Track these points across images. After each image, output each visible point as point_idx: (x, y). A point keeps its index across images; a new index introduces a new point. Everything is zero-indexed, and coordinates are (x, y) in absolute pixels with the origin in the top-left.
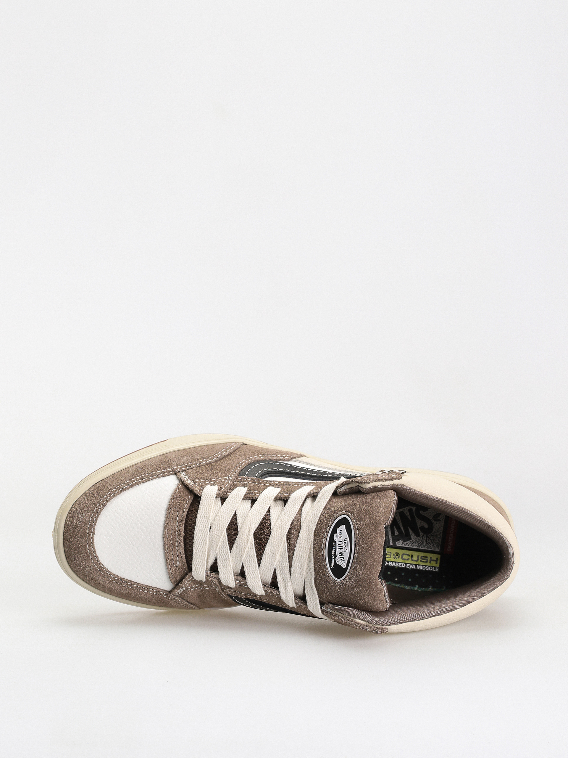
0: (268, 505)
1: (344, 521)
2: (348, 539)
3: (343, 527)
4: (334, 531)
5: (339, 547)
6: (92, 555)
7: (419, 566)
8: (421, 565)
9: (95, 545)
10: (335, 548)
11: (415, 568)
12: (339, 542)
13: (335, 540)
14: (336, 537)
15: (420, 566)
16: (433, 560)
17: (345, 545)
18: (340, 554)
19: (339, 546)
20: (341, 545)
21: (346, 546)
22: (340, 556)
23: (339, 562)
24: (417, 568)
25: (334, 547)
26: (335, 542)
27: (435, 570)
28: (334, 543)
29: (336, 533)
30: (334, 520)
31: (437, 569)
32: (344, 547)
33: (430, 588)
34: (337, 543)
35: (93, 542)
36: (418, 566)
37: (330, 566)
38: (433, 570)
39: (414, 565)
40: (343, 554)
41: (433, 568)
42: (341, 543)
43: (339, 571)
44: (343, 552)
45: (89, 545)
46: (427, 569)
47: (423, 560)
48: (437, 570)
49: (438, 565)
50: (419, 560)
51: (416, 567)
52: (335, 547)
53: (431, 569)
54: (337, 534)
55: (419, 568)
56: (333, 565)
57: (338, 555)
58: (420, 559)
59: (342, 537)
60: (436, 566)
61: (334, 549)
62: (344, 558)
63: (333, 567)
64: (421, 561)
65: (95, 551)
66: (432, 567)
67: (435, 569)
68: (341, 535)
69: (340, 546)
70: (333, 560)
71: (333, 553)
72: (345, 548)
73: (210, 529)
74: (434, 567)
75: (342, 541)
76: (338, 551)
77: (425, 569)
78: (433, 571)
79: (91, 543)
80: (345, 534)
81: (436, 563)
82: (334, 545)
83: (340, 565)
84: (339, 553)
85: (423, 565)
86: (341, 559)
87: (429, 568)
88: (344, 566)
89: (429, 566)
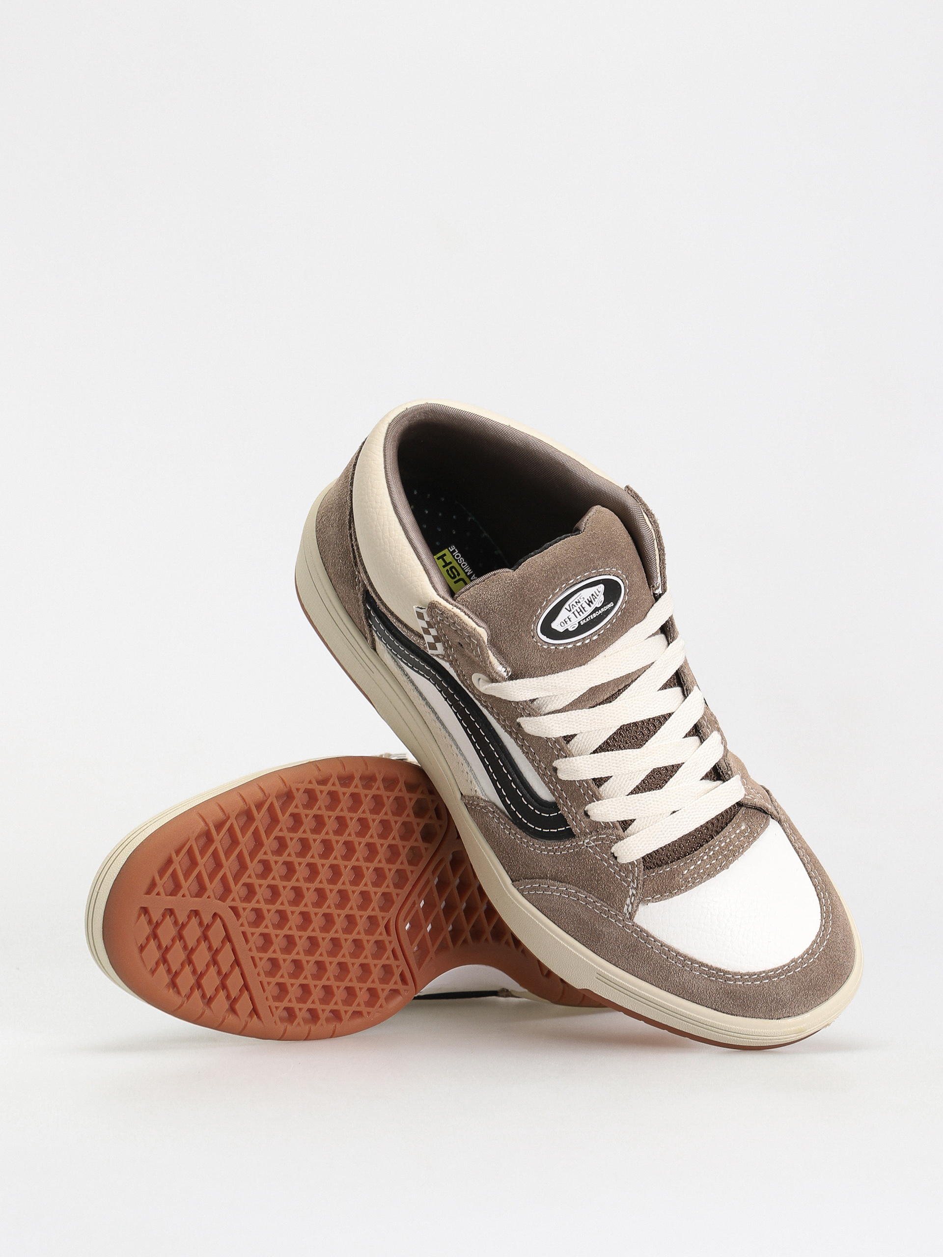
0: (592, 757)
1: (547, 630)
2: (566, 606)
3: (556, 625)
4: (567, 634)
5: (583, 613)
6: (822, 942)
7: (468, 572)
8: (464, 571)
9: (808, 946)
10: (587, 617)
11: (474, 575)
12: (576, 617)
13: (578, 624)
14: (572, 626)
15: (466, 571)
16: (444, 560)
17: (575, 604)
18: (590, 603)
19: (581, 613)
20: (579, 611)
21: (576, 602)
22: (592, 603)
23: (601, 598)
24: (472, 572)
25: (586, 620)
26: (579, 623)
27: (456, 550)
28: (582, 623)
29: (567, 629)
30: (554, 645)
31: (451, 549)
32: (579, 605)
33: (485, 536)
34: (580, 618)
35: (807, 952)
36: (468, 574)
37: (613, 608)
38: (457, 552)
39: (472, 579)
40: (588, 600)
41: (454, 554)
42: (576, 613)
43: (612, 591)
44: (585, 602)
45: (813, 954)
46: (462, 560)
47: (456, 574)
48: (453, 548)
49: (446, 551)
50: (460, 577)
51: (471, 575)
52: (585, 618)
53: (458, 556)
54: (569, 628)
55: (470, 570)
56: (609, 606)
57: (593, 607)
58: (458, 578)
59: (568, 617)
60: (450, 553)
61: (589, 617)
62: (592, 595)
63: (612, 604)
64: (459, 574)
65: (815, 942)
66: (454, 556)
67: (454, 551)
68: (567, 620)
69: (581, 611)
70: (602, 610)
71: (595, 615)
72: (579, 602)
73: (674, 812)
74: (452, 555)
75: (573, 613)
76: (589, 610)
77: (464, 561)
78: (458, 550)
79: (810, 952)
80: (563, 614)
81: (445, 555)
82: (584, 621)
83: (603, 594)
84: (590, 606)
85: (463, 569)
86: (596, 598)
87: (459, 559)
88: (601, 587)
89: (457, 560)
